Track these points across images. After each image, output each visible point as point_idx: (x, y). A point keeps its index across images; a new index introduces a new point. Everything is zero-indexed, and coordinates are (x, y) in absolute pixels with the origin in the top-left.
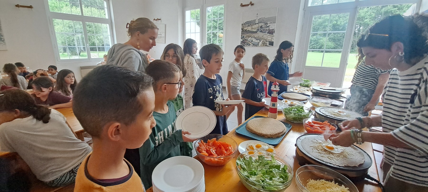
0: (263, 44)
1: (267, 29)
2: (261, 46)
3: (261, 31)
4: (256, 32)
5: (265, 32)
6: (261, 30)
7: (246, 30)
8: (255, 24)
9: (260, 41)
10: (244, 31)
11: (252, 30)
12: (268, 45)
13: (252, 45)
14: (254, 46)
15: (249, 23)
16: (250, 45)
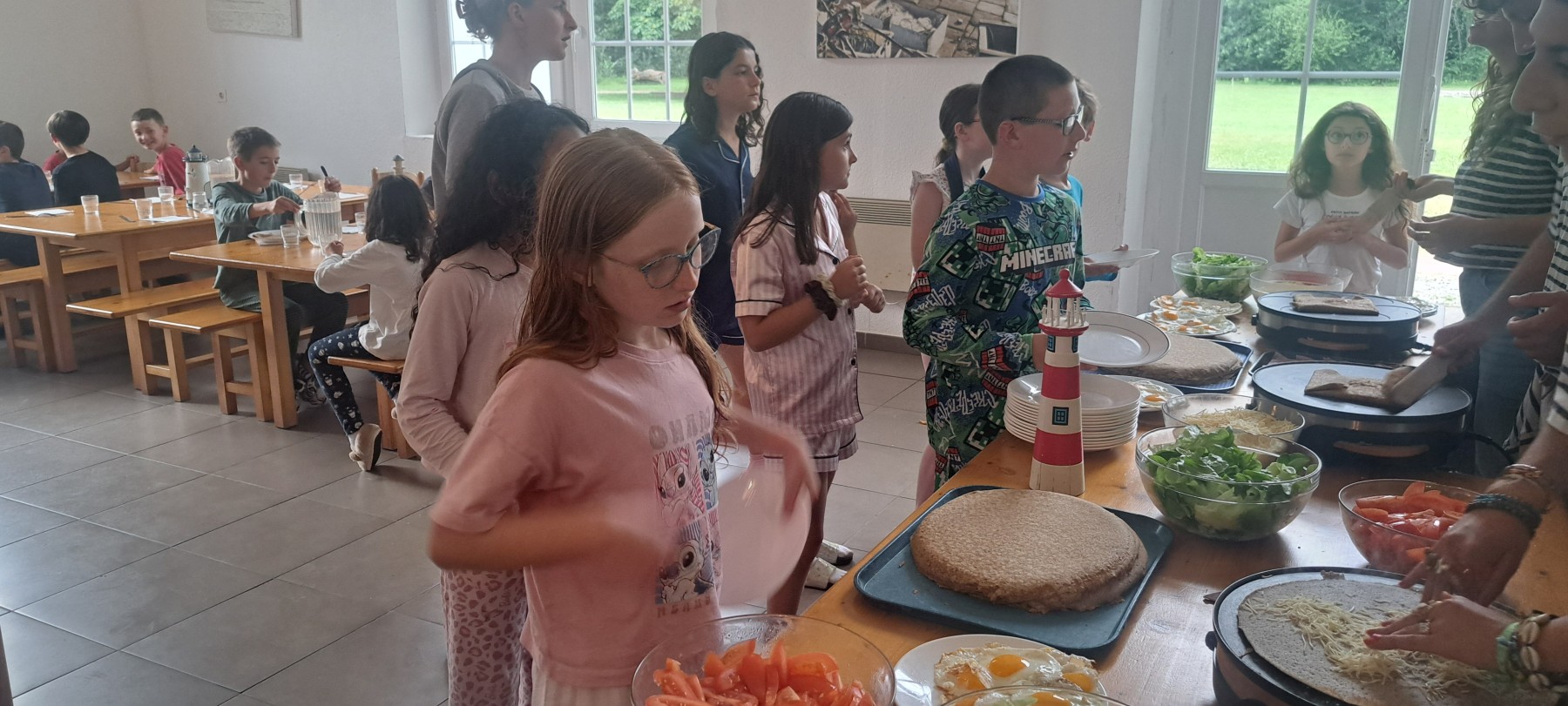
0: (956, 41)
2: (944, 53)
9: (936, 25)
12: (984, 46)
13: (889, 48)
14: (902, 56)
16: (873, 48)
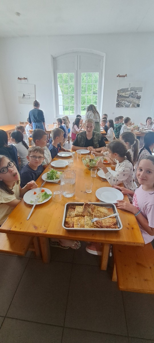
0: (133, 106)
1: (136, 95)
2: (131, 107)
3: (132, 97)
4: (128, 97)
5: (135, 98)
6: (132, 95)
7: (121, 95)
8: (128, 91)
9: (131, 104)
10: (119, 96)
11: (125, 95)
12: (136, 106)
14: (126, 107)
15: (123, 90)
16: (123, 106)
